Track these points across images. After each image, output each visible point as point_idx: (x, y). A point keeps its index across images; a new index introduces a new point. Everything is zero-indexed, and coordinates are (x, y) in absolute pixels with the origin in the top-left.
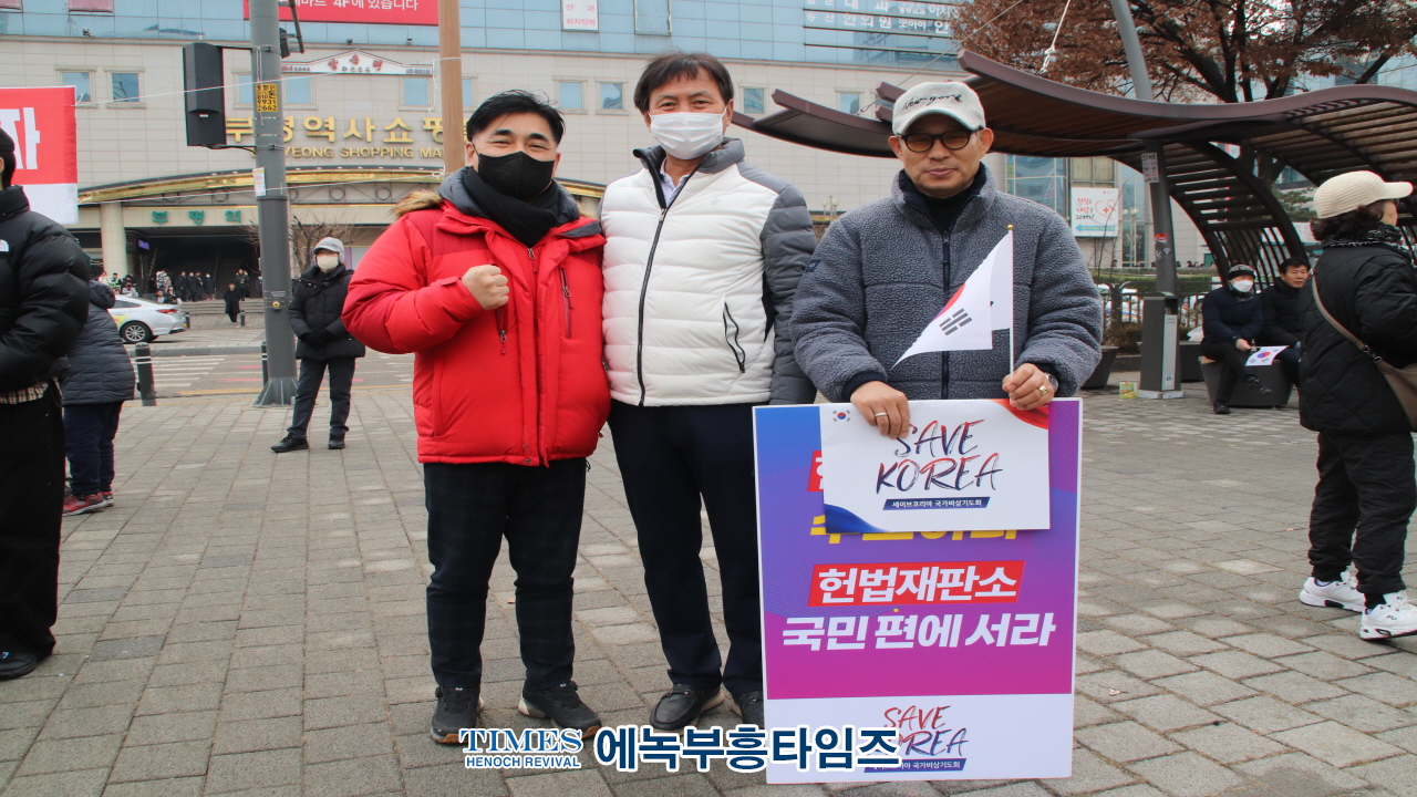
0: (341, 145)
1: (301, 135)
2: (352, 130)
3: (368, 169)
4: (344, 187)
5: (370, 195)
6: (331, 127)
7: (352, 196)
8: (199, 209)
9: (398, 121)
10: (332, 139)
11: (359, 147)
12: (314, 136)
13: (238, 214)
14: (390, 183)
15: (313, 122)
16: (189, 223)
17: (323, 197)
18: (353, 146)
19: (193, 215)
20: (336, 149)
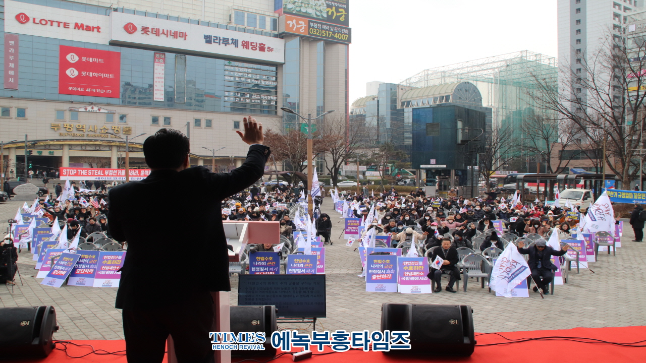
0: (87, 133)
1: (75, 129)
2: (91, 129)
3: (96, 140)
4: (86, 145)
5: (93, 148)
6: (84, 128)
7: (88, 148)
8: (41, 150)
9: (104, 127)
10: (84, 131)
11: (92, 134)
12: (78, 130)
13: (53, 152)
14: (100, 144)
15: (79, 126)
16: (37, 155)
17: (79, 148)
18: (90, 133)
19: (39, 152)
20: (85, 134)
